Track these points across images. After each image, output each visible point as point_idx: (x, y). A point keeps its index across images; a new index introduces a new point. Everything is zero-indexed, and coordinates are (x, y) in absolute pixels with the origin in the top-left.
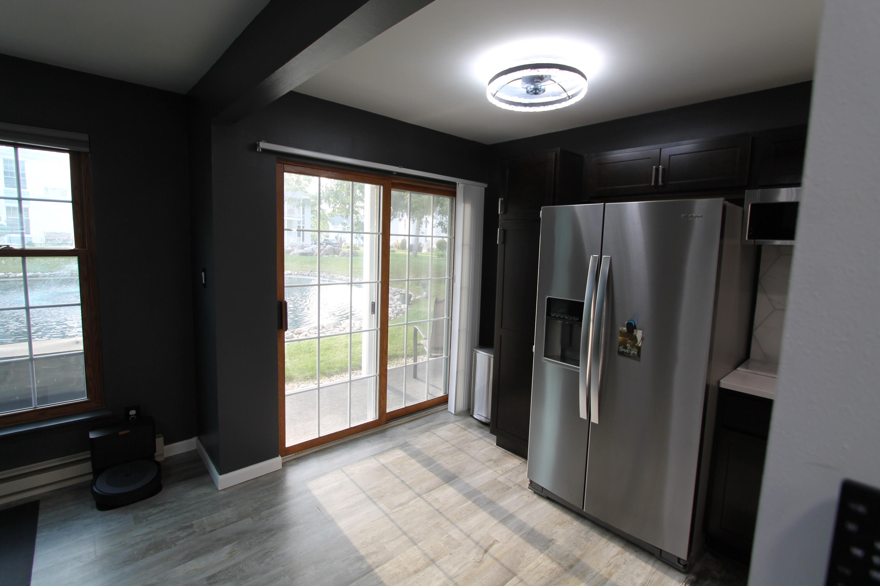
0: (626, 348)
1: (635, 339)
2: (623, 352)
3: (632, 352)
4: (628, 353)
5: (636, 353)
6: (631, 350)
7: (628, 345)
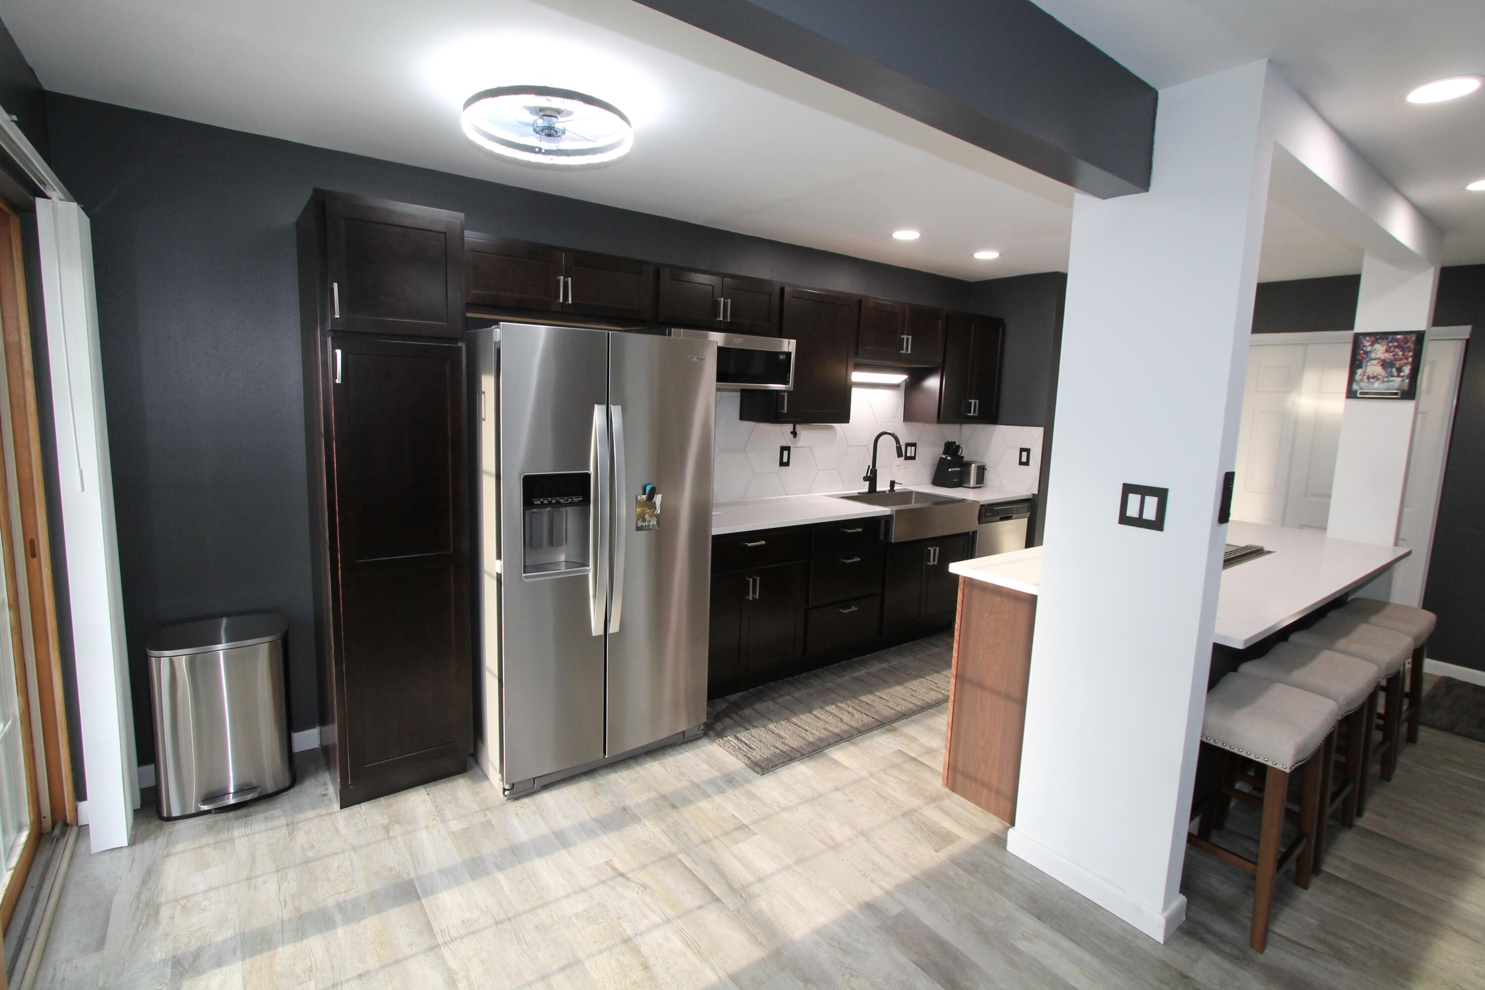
0: (644, 520)
1: (654, 506)
2: (642, 526)
3: (651, 524)
4: (648, 526)
5: (655, 523)
6: (650, 522)
7: (647, 516)
